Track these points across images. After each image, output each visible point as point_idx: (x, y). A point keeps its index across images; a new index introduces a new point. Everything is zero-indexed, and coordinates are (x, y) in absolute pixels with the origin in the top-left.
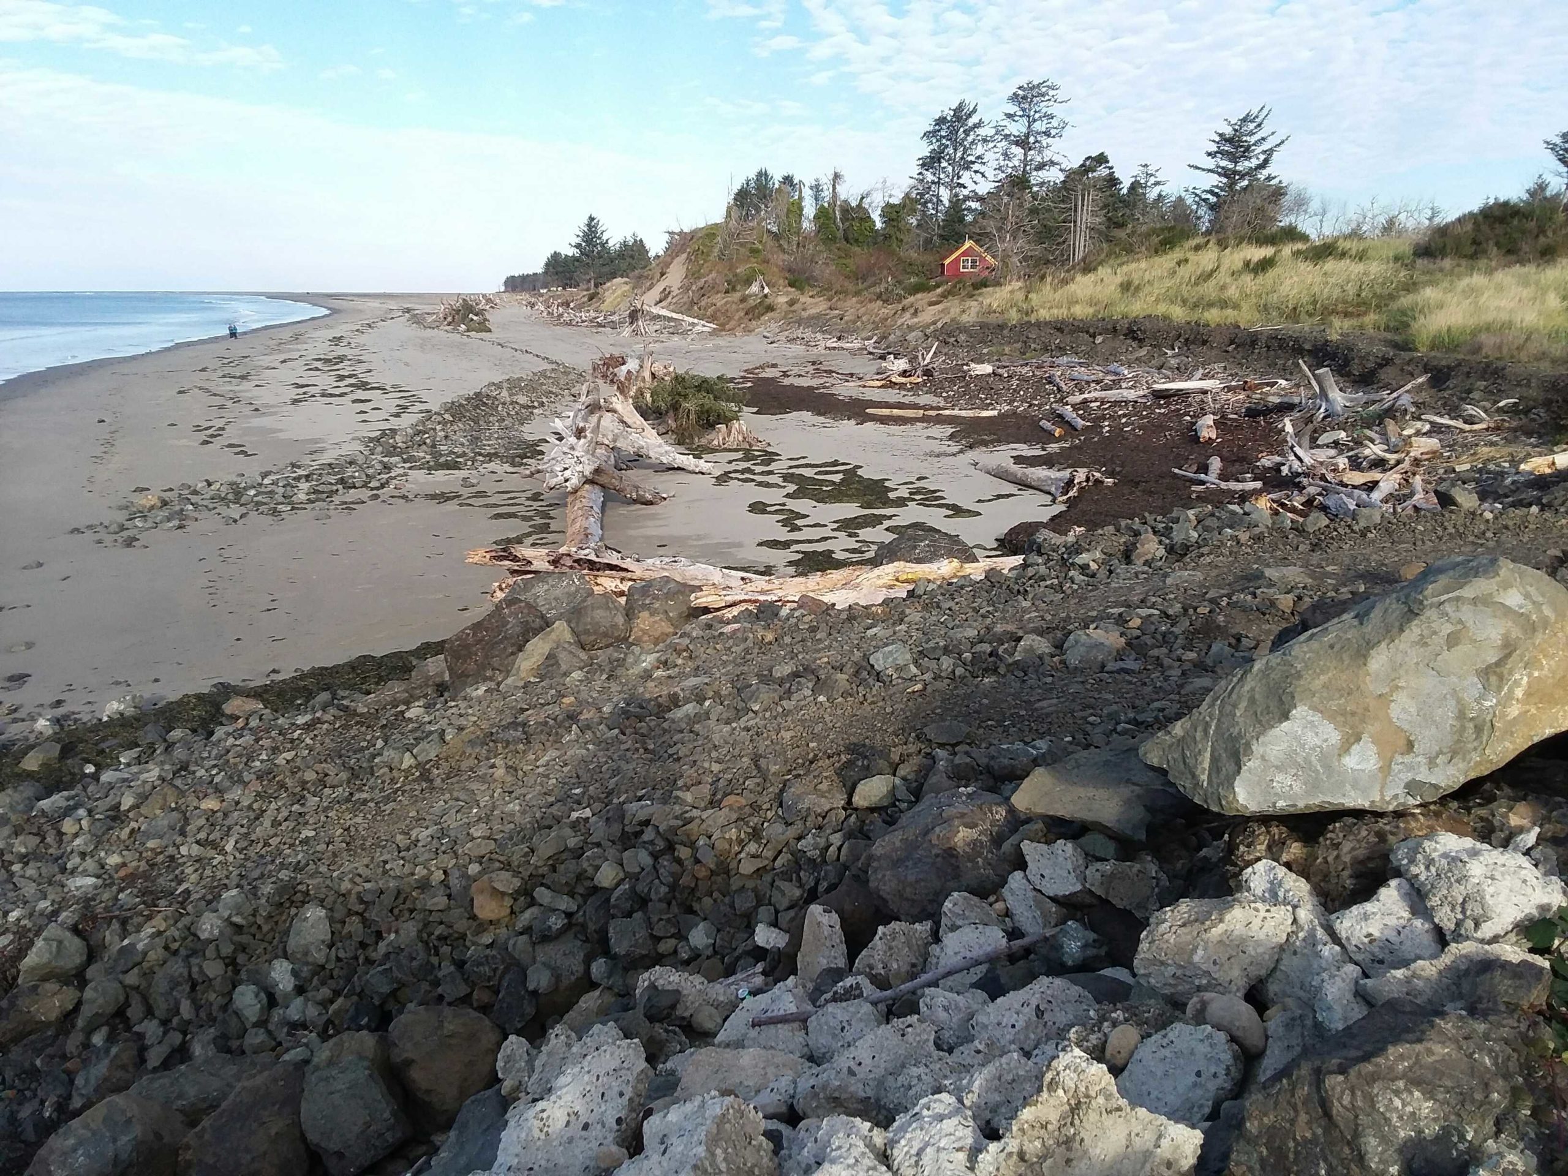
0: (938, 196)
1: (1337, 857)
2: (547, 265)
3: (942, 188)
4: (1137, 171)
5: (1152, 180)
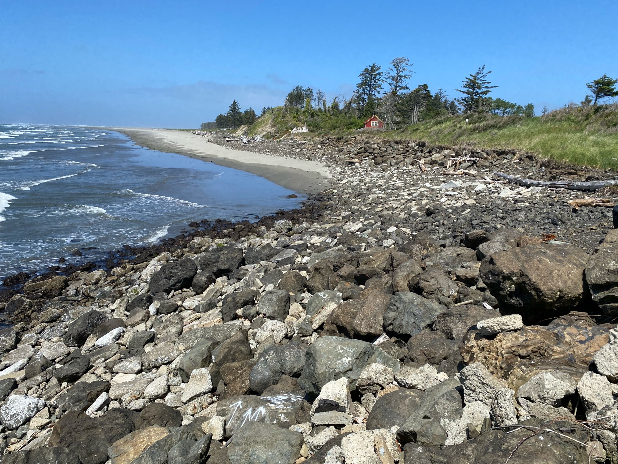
0: (364, 98)
1: (501, 346)
2: (217, 120)
3: (366, 95)
4: (437, 91)
5: (443, 95)
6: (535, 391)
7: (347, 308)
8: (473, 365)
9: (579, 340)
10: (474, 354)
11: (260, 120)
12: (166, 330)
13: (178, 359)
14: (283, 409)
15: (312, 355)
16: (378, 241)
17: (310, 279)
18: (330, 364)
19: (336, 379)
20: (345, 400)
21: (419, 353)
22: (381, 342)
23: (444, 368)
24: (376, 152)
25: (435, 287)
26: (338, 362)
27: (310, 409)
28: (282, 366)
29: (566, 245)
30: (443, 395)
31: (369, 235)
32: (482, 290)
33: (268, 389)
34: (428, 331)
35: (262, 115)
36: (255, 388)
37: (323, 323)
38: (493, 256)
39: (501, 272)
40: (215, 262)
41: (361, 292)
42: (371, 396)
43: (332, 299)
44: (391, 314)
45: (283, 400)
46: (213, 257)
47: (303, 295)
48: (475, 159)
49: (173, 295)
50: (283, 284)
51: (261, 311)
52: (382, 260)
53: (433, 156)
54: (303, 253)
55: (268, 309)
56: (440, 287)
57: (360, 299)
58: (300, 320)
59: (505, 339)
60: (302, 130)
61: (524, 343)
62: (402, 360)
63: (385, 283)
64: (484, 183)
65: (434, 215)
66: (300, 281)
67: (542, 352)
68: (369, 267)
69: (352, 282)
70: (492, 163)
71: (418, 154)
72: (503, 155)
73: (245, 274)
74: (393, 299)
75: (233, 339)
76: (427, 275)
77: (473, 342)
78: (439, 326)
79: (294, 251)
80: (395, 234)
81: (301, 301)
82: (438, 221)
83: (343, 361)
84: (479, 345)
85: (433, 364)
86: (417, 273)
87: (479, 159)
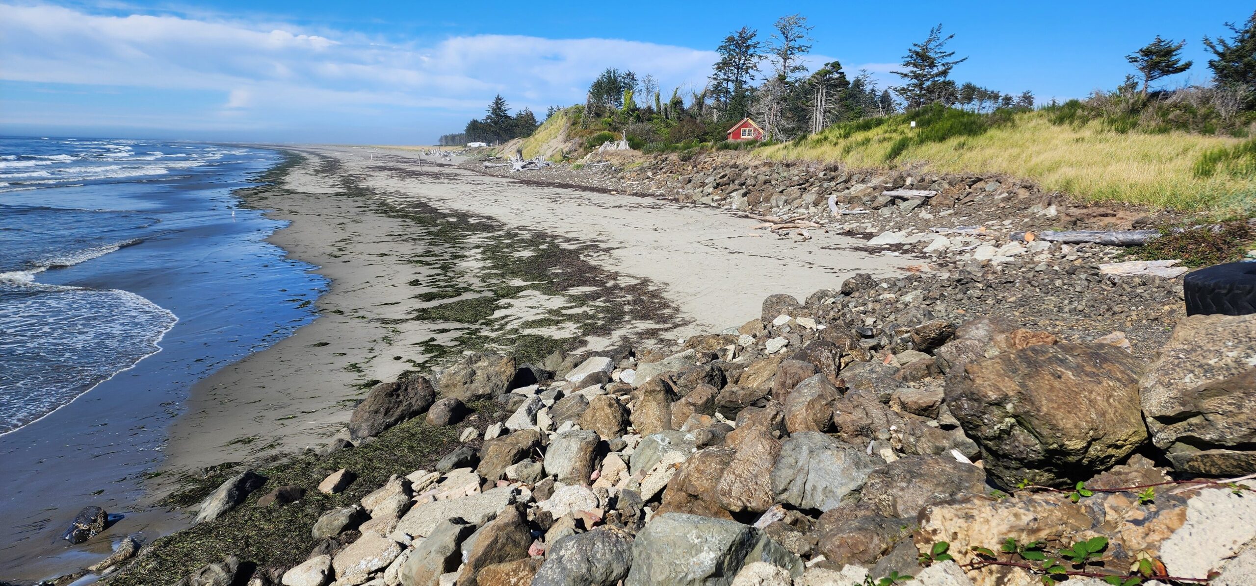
0: (726, 88)
1: (989, 530)
3: (730, 83)
4: (858, 74)
5: (868, 80)
7: (704, 462)
8: (937, 566)
9: (1131, 518)
11: (542, 128)
15: (645, 548)
16: (758, 341)
17: (636, 410)
18: (677, 564)
22: (767, 524)
23: (884, 570)
24: (749, 182)
25: (863, 423)
26: (691, 559)
28: (589, 570)
31: (741, 330)
32: (949, 427)
34: (851, 502)
35: (547, 120)
37: (661, 490)
38: (969, 367)
39: (984, 395)
40: (466, 383)
41: (730, 433)
43: (677, 445)
44: (785, 473)
47: (625, 438)
48: (927, 192)
50: (589, 419)
51: (550, 470)
52: (766, 374)
53: (852, 189)
54: (624, 363)
55: (563, 466)
56: (872, 423)
57: (729, 447)
58: (621, 486)
59: (996, 517)
60: (618, 145)
61: (1031, 524)
62: (807, 557)
63: (771, 416)
64: (945, 235)
65: (857, 294)
66: (618, 415)
67: (1064, 541)
68: (743, 389)
69: (712, 415)
70: (958, 199)
71: (825, 185)
72: (979, 185)
73: (522, 401)
74: (787, 447)
75: (499, 521)
76: (847, 401)
77: (936, 522)
78: (873, 494)
79: (607, 360)
80: (788, 329)
81: (620, 451)
82: (864, 304)
83: (701, 558)
84: (948, 528)
85: (864, 563)
86: (829, 399)
87: (934, 193)
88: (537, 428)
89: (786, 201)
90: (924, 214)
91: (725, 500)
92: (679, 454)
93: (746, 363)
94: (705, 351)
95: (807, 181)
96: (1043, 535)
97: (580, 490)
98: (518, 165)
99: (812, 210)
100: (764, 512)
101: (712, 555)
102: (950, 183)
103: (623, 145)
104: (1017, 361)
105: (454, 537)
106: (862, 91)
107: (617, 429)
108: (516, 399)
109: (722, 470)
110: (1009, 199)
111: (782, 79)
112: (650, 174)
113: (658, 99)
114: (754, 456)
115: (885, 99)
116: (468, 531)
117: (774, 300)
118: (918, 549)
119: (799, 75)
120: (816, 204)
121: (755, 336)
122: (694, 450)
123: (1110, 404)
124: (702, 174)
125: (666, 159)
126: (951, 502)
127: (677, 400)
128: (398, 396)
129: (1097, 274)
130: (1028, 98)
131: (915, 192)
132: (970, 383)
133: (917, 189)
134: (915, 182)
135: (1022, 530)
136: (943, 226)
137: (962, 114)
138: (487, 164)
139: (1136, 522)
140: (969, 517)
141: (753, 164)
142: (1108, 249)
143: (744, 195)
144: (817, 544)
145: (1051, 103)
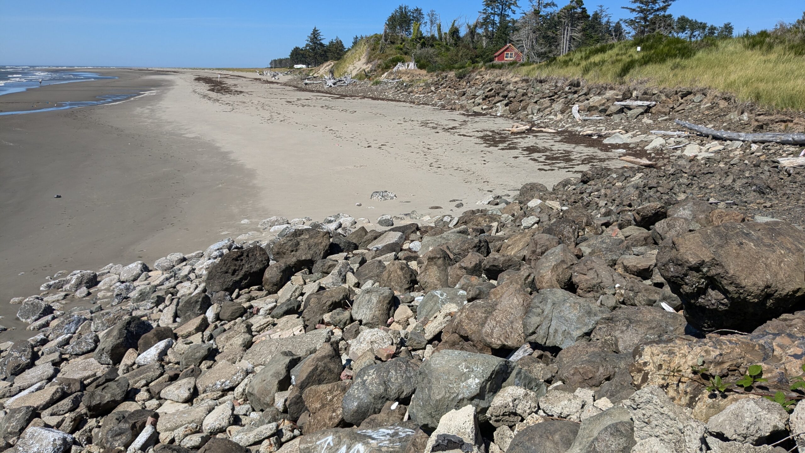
0: (493, 20)
1: (686, 362)
2: (292, 55)
3: (496, 16)
4: (597, 9)
5: (604, 13)
6: (731, 424)
7: (473, 312)
8: (646, 389)
9: (793, 354)
10: (648, 373)
11: (349, 53)
12: (230, 342)
13: (246, 381)
14: (388, 447)
15: (426, 375)
16: (516, 219)
17: (421, 273)
18: (450, 388)
19: (458, 407)
20: (472, 435)
21: (572, 372)
22: (520, 357)
23: (607, 392)
24: (510, 95)
25: (594, 282)
26: (462, 384)
27: (425, 447)
28: (386, 390)
29: (777, 223)
30: (606, 429)
31: (503, 211)
32: (659, 285)
33: (367, 420)
34: (584, 342)
35: (353, 47)
36: (348, 419)
37: (441, 332)
38: (675, 239)
39: (686, 262)
40: (292, 251)
41: (493, 290)
42: (507, 430)
43: (452, 299)
44: (534, 320)
45: (388, 434)
46: (290, 243)
47: (412, 294)
48: (648, 103)
49: (238, 296)
50: (386, 279)
51: (357, 317)
52: (521, 245)
53: (591, 100)
54: (412, 237)
55: (366, 314)
56: (601, 282)
57: (492, 300)
58: (410, 329)
59: (692, 353)
60: (408, 66)
61: (718, 358)
62: (549, 382)
63: (524, 277)
64: (662, 137)
65: (592, 182)
66: (408, 276)
67: (742, 370)
68: (503, 256)
69: (480, 276)
70: (673, 108)
71: (570, 97)
72: (689, 97)
73: (334, 266)
74: (536, 299)
75: (318, 354)
76: (583, 266)
77: (646, 357)
78: (600, 335)
79: (399, 234)
80: (539, 210)
81: (410, 302)
82: (598, 190)
83: (469, 383)
84: (655, 361)
85: (591, 387)
86: (569, 264)
87: (654, 103)
88: (346, 286)
89: (539, 110)
90: (646, 120)
91: (488, 340)
92: (454, 305)
93: (506, 236)
94: (475, 227)
95: (556, 93)
96: (726, 366)
97: (379, 333)
98: (330, 83)
99: (560, 116)
100: (517, 349)
101: (477, 381)
102: (667, 96)
103: (412, 65)
104: (712, 235)
105: (285, 366)
106: (600, 23)
107: (407, 286)
108: (331, 263)
109: (486, 318)
110: (712, 108)
111: (537, 13)
112: (433, 88)
113: (439, 30)
114: (510, 308)
115: (618, 29)
116: (294, 362)
117: (528, 187)
118: (633, 377)
119: (549, 10)
120: (562, 112)
121: (513, 215)
122: (466, 302)
123: (781, 268)
124: (474, 88)
125: (446, 76)
126: (658, 342)
127: (452, 265)
128: (242, 260)
129: (777, 167)
130: (728, 28)
131: (640, 103)
132: (677, 252)
133: (641, 100)
134: (640, 95)
135: (711, 363)
136: (660, 129)
137: (678, 40)
138: (307, 81)
139: (796, 356)
140: (671, 353)
141: (514, 80)
142: (786, 147)
143: (506, 105)
144: (557, 373)
145: (746, 32)
